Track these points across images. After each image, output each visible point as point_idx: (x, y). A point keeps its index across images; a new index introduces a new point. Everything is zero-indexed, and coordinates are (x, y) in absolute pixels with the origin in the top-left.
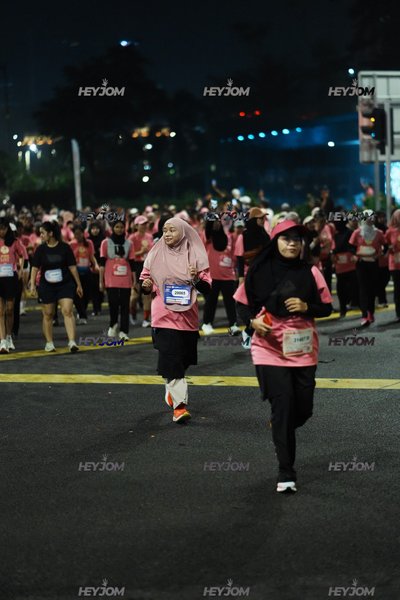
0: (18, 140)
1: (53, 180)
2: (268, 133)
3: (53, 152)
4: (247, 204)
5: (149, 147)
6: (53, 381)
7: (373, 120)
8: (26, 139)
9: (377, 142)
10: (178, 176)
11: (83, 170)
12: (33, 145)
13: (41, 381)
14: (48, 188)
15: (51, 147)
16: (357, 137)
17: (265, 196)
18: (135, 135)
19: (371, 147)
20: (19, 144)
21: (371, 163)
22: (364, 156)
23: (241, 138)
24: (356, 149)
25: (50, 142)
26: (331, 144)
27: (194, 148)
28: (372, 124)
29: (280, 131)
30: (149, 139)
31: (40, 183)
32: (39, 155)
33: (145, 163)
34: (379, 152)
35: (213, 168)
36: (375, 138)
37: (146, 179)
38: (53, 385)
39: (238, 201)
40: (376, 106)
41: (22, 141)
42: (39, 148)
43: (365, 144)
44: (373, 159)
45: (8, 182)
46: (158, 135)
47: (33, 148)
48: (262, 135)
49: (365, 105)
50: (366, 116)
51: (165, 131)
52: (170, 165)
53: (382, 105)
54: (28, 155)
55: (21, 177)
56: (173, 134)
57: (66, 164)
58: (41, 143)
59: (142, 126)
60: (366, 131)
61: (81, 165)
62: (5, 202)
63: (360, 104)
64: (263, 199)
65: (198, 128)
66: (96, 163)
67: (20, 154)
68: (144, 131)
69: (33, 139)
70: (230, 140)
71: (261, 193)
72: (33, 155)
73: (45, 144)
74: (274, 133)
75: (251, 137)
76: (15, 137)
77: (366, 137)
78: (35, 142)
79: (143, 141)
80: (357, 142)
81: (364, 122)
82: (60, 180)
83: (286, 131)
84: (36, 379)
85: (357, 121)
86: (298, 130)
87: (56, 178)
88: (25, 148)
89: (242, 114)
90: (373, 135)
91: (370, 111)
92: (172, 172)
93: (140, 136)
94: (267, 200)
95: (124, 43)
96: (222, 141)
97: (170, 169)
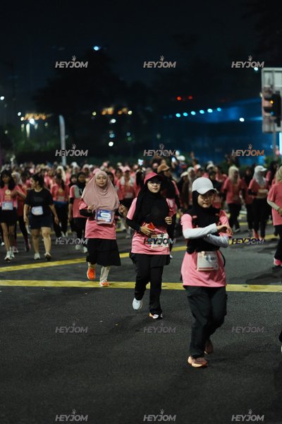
0: (22, 116)
1: (46, 144)
2: (197, 111)
3: (46, 125)
4: (182, 161)
5: (113, 121)
6: (46, 285)
7: (272, 102)
8: (27, 116)
9: (275, 118)
10: (134, 142)
11: (67, 137)
12: (32, 119)
13: (37, 285)
14: (42, 150)
15: (45, 121)
16: (260, 114)
17: (195, 156)
18: (104, 113)
19: (270, 121)
20: (22, 119)
21: (270, 133)
22: (266, 128)
23: (178, 115)
24: (260, 123)
25: (44, 118)
26: (242, 120)
28: (271, 106)
29: (206, 110)
30: (114, 115)
31: (37, 146)
32: (36, 127)
33: (111, 132)
34: (276, 125)
35: (158, 136)
36: (273, 115)
37: (111, 144)
38: (46, 288)
39: (176, 159)
40: (274, 93)
41: (24, 116)
42: (36, 121)
43: (267, 120)
44: (272, 130)
45: (14, 145)
46: (120, 113)
47: (32, 121)
48: (193, 113)
49: (266, 92)
50: (267, 99)
51: (125, 110)
52: (128, 134)
53: (278, 92)
54: (28, 127)
55: (23, 143)
56: (130, 113)
57: (55, 133)
58: (37, 118)
59: (109, 107)
60: (267, 110)
61: (66, 134)
62: (12, 160)
63: (263, 91)
64: (193, 158)
65: (149, 108)
66: (76, 132)
67: (23, 126)
68: (110, 110)
69: (32, 115)
70: (171, 116)
71: (192, 154)
72: (32, 127)
73: (40, 119)
74: (202, 112)
75: (185, 114)
76: (19, 114)
77: (267, 114)
78: (33, 117)
79: (109, 117)
80: (261, 118)
81: (265, 104)
82: (50, 144)
83: (210, 111)
84: (34, 283)
85: (261, 103)
86: (219, 109)
87: (48, 143)
88: (26, 122)
89: (179, 99)
90: (272, 113)
91: (270, 96)
92: (129, 139)
93: (107, 114)
94: (198, 159)
95: (96, 48)
96: (165, 117)
97: (128, 137)
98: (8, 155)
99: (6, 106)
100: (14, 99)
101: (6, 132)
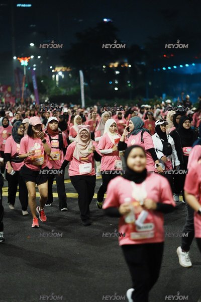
0: (52, 69)
1: (70, 89)
2: (178, 66)
3: (70, 75)
5: (117, 72)
8: (56, 69)
10: (132, 87)
14: (67, 94)
15: (69, 72)
18: (111, 66)
20: (53, 71)
23: (164, 69)
25: (68, 70)
27: (140, 73)
29: (184, 65)
30: (117, 69)
31: (64, 91)
32: (63, 77)
33: (116, 80)
35: (150, 83)
37: (116, 89)
41: (54, 69)
42: (63, 73)
45: (48, 91)
46: (122, 66)
47: (60, 73)
48: (175, 67)
51: (126, 64)
52: (129, 82)
54: (57, 77)
55: (54, 88)
56: (130, 66)
58: (64, 70)
59: (114, 62)
61: (85, 81)
62: (46, 101)
65: (142, 63)
66: (91, 81)
67: (53, 76)
68: (116, 65)
69: (60, 68)
70: (159, 69)
72: (60, 77)
73: (66, 71)
74: (181, 66)
75: (169, 68)
76: (51, 67)
78: (61, 70)
79: (115, 69)
82: (73, 90)
83: (187, 65)
86: (193, 64)
87: (72, 89)
88: (56, 73)
89: (165, 56)
92: (129, 85)
93: (113, 67)
95: (105, 20)
96: (155, 70)
97: (128, 84)
98: (43, 98)
99: (41, 62)
100: (48, 58)
101: (42, 81)
